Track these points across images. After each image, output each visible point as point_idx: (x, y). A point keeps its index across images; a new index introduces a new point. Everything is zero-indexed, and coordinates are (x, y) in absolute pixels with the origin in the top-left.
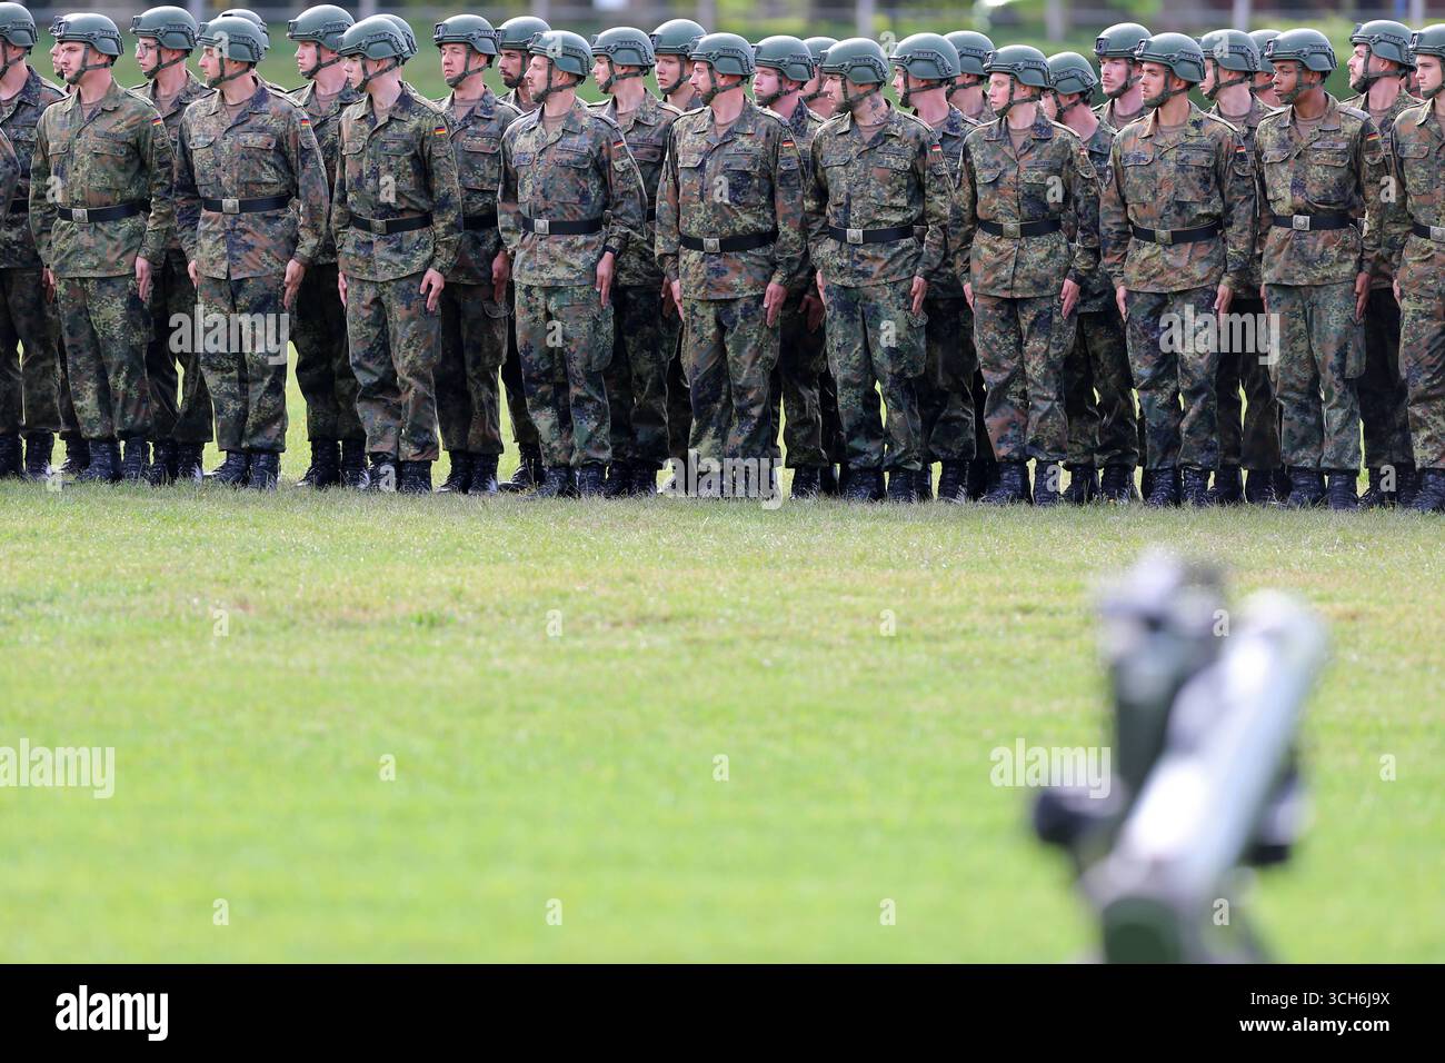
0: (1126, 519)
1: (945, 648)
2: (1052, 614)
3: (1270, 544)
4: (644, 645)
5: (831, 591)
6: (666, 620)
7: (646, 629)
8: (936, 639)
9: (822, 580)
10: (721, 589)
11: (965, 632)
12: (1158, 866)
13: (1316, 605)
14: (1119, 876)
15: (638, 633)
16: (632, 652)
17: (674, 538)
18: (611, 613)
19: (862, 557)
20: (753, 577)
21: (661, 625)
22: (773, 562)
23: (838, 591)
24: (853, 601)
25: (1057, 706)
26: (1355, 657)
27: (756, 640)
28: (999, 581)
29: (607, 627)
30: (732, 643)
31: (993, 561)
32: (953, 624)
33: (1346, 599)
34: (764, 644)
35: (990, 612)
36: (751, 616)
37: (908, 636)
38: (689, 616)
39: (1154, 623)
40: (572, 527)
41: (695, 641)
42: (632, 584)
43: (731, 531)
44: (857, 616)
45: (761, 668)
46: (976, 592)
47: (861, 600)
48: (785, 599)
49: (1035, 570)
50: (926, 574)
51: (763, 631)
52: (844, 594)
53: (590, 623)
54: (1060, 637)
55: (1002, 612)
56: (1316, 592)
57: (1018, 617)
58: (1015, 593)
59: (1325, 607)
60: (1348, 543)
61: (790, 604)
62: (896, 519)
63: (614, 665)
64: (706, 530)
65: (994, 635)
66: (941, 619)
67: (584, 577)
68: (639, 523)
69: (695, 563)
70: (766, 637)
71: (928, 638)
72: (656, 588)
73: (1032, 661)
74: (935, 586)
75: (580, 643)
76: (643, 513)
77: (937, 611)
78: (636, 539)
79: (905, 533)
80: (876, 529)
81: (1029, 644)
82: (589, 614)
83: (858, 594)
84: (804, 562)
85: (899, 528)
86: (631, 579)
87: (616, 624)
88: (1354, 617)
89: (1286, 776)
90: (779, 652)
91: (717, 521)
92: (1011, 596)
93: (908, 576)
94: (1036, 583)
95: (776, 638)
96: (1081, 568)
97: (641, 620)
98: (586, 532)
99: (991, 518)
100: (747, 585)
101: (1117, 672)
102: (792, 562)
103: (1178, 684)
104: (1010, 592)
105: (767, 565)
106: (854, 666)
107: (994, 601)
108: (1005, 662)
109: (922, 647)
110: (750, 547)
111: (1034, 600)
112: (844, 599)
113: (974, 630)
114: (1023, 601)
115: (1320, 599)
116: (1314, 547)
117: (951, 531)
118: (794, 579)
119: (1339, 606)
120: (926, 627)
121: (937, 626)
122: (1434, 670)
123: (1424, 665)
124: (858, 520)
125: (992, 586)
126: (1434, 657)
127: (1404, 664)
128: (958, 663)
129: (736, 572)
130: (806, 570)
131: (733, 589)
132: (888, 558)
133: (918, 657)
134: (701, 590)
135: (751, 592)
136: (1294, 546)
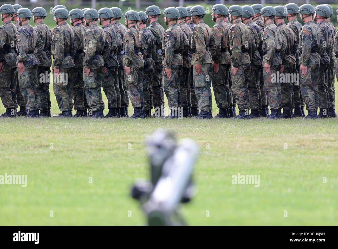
0: (155, 121)
1: (112, 152)
2: (137, 144)
3: (188, 127)
4: (41, 152)
6: (47, 146)
7: (42, 148)
8: (111, 150)
9: (83, 136)
10: (60, 139)
11: (117, 148)
12: (161, 204)
13: (199, 141)
14: (151, 206)
15: (40, 149)
16: (38, 154)
17: (49, 127)
18: (34, 145)
19: (93, 131)
20: (67, 136)
21: (46, 148)
22: (72, 132)
23: (87, 139)
24: (91, 141)
25: (138, 165)
26: (208, 153)
27: (68, 151)
28: (125, 136)
29: (33, 148)
30: (62, 152)
31: (124, 131)
32: (114, 146)
33: (206, 139)
34: (70, 151)
35: (123, 144)
36: (67, 145)
37: (104, 150)
39: (159, 146)
40: (25, 125)
41: (54, 151)
42: (39, 138)
43: (62, 125)
44: (92, 145)
45: (69, 157)
46: (120, 139)
47: (93, 141)
48: (75, 141)
49: (133, 133)
50: (108, 135)
51: (70, 149)
52: (89, 140)
53: (29, 147)
54: (139, 149)
55: (125, 143)
56: (199, 138)
57: (130, 145)
58: (129, 139)
59: (201, 141)
60: (206, 126)
62: (101, 122)
63: (34, 157)
64: (56, 125)
65: (124, 149)
66: (111, 145)
67: (27, 136)
68: (41, 123)
69: (54, 133)
70: (71, 150)
71: (108, 150)
72: (45, 139)
73: (133, 155)
74: (110, 137)
75: (26, 152)
76: (41, 121)
77: (111, 143)
78: (40, 127)
79: (103, 125)
80: (96, 124)
81: (132, 151)
82: (28, 145)
83: (92, 140)
84: (79, 132)
85: (102, 124)
86: (38, 137)
87: (35, 147)
90: (73, 153)
91: (59, 123)
92: (128, 140)
93: (104, 135)
94: (134, 137)
95: (73, 150)
96: (144, 133)
97: (41, 146)
98: (28, 126)
102: (76, 132)
104: (128, 139)
106: (91, 157)
107: (124, 141)
108: (127, 155)
109: (107, 152)
110: (67, 129)
111: (133, 141)
112: (89, 141)
113: (119, 148)
114: (130, 141)
115: (200, 140)
116: (198, 127)
117: (114, 124)
118: (77, 136)
120: (108, 147)
121: (110, 147)
122: (226, 156)
123: (224, 155)
124: (92, 122)
125: (123, 137)
126: (226, 153)
127: (219, 155)
128: (115, 156)
129: (63, 135)
130: (80, 134)
131: (63, 139)
132: (99, 131)
133: (106, 154)
134: (55, 139)
135: (67, 139)
136: (194, 127)
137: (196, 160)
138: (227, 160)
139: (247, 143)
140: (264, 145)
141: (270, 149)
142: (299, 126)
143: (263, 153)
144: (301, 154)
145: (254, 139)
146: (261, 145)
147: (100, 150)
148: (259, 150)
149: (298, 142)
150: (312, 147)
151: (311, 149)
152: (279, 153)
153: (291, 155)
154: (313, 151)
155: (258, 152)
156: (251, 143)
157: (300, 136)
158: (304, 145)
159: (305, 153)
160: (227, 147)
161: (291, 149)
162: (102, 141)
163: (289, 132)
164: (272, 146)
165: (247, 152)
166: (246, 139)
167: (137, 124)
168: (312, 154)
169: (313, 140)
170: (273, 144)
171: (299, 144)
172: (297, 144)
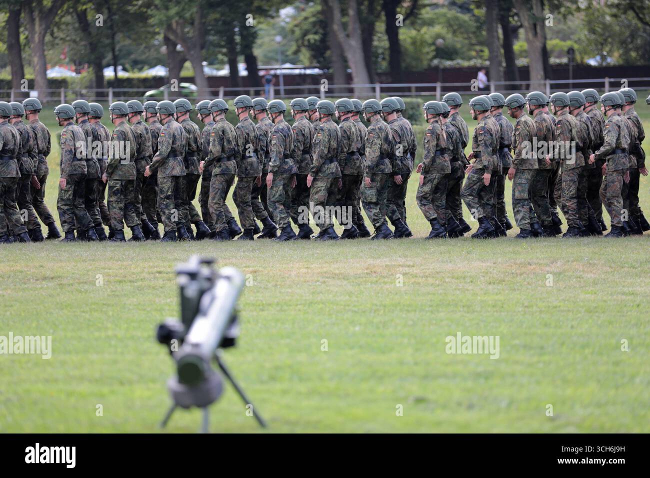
0: (189, 245)
1: (136, 284)
2: (167, 273)
3: (231, 251)
4: (45, 286)
5: (102, 268)
6: (52, 278)
7: (46, 281)
8: (133, 282)
9: (99, 265)
10: (69, 268)
11: (141, 279)
12: (196, 346)
13: (244, 269)
15: (44, 282)
16: (42, 288)
17: (55, 254)
18: (36, 277)
19: (111, 258)
20: (79, 265)
21: (51, 280)
22: (84, 260)
25: (168, 300)
26: (256, 284)
27: (79, 283)
28: (151, 264)
29: (34, 281)
30: (72, 284)
31: (150, 258)
32: (138, 277)
33: (253, 267)
34: (82, 284)
35: (149, 273)
36: (78, 276)
37: (125, 281)
38: (59, 277)
39: (193, 276)
40: (24, 251)
41: (61, 284)
42: (42, 268)
43: (72, 251)
44: (110, 275)
45: (81, 292)
46: (145, 268)
47: (111, 271)
48: (88, 271)
49: (162, 261)
50: (130, 263)
51: (81, 281)
52: (105, 269)
53: (29, 280)
54: (170, 280)
55: (152, 273)
56: (245, 265)
57: (157, 275)
58: (157, 267)
59: (247, 269)
60: (254, 250)
61: (90, 273)
63: (36, 292)
64: (64, 251)
65: (150, 280)
66: (134, 276)
67: (27, 266)
69: (61, 261)
71: (130, 281)
72: (49, 269)
73: (161, 287)
74: (133, 266)
75: (26, 286)
77: (133, 273)
78: (43, 254)
80: (115, 250)
81: (161, 282)
82: (29, 277)
83: (110, 269)
84: (94, 260)
85: (122, 249)
86: (41, 266)
87: (37, 280)
88: (255, 272)
89: (233, 319)
90: (86, 287)
93: (125, 263)
94: (162, 264)
95: (86, 283)
96: (176, 260)
97: (45, 278)
98: (28, 253)
99: (149, 246)
100: (77, 267)
101: (182, 289)
102: (90, 260)
103: (202, 293)
104: (155, 267)
105: (83, 261)
106: (109, 290)
107: (150, 270)
108: (153, 288)
109: (129, 284)
110: (78, 256)
111: (162, 269)
112: (105, 270)
113: (144, 279)
114: (159, 270)
115: (246, 267)
116: (244, 252)
117: (137, 250)
118: (91, 265)
119: (251, 269)
120: (130, 278)
121: (133, 278)
122: (279, 287)
123: (276, 285)
124: (110, 247)
125: (150, 266)
126: (278, 283)
127: (270, 285)
128: (140, 289)
129: (73, 264)
130: (94, 263)
131: (73, 269)
132: (119, 258)
133: (128, 287)
134: (63, 269)
135: (78, 269)
136: (238, 252)
137: (240, 292)
138: (280, 292)
139: (305, 270)
140: (325, 273)
141: (334, 278)
142: (369, 249)
143: (324, 282)
144: (371, 283)
145: (312, 266)
146: (322, 273)
147: (120, 282)
148: (320, 279)
149: (367, 269)
150: (385, 274)
151: (384, 277)
152: (345, 282)
153: (359, 285)
154: (386, 280)
155: (318, 281)
156: (309, 271)
157: (370, 261)
158: (375, 272)
159: (377, 281)
160: (280, 275)
161: (359, 277)
162: (123, 271)
163: (356, 256)
164: (335, 274)
165: (305, 282)
166: (304, 265)
167: (166, 249)
168: (385, 283)
169: (386, 266)
170: (337, 272)
171: (369, 271)
172: (366, 271)
